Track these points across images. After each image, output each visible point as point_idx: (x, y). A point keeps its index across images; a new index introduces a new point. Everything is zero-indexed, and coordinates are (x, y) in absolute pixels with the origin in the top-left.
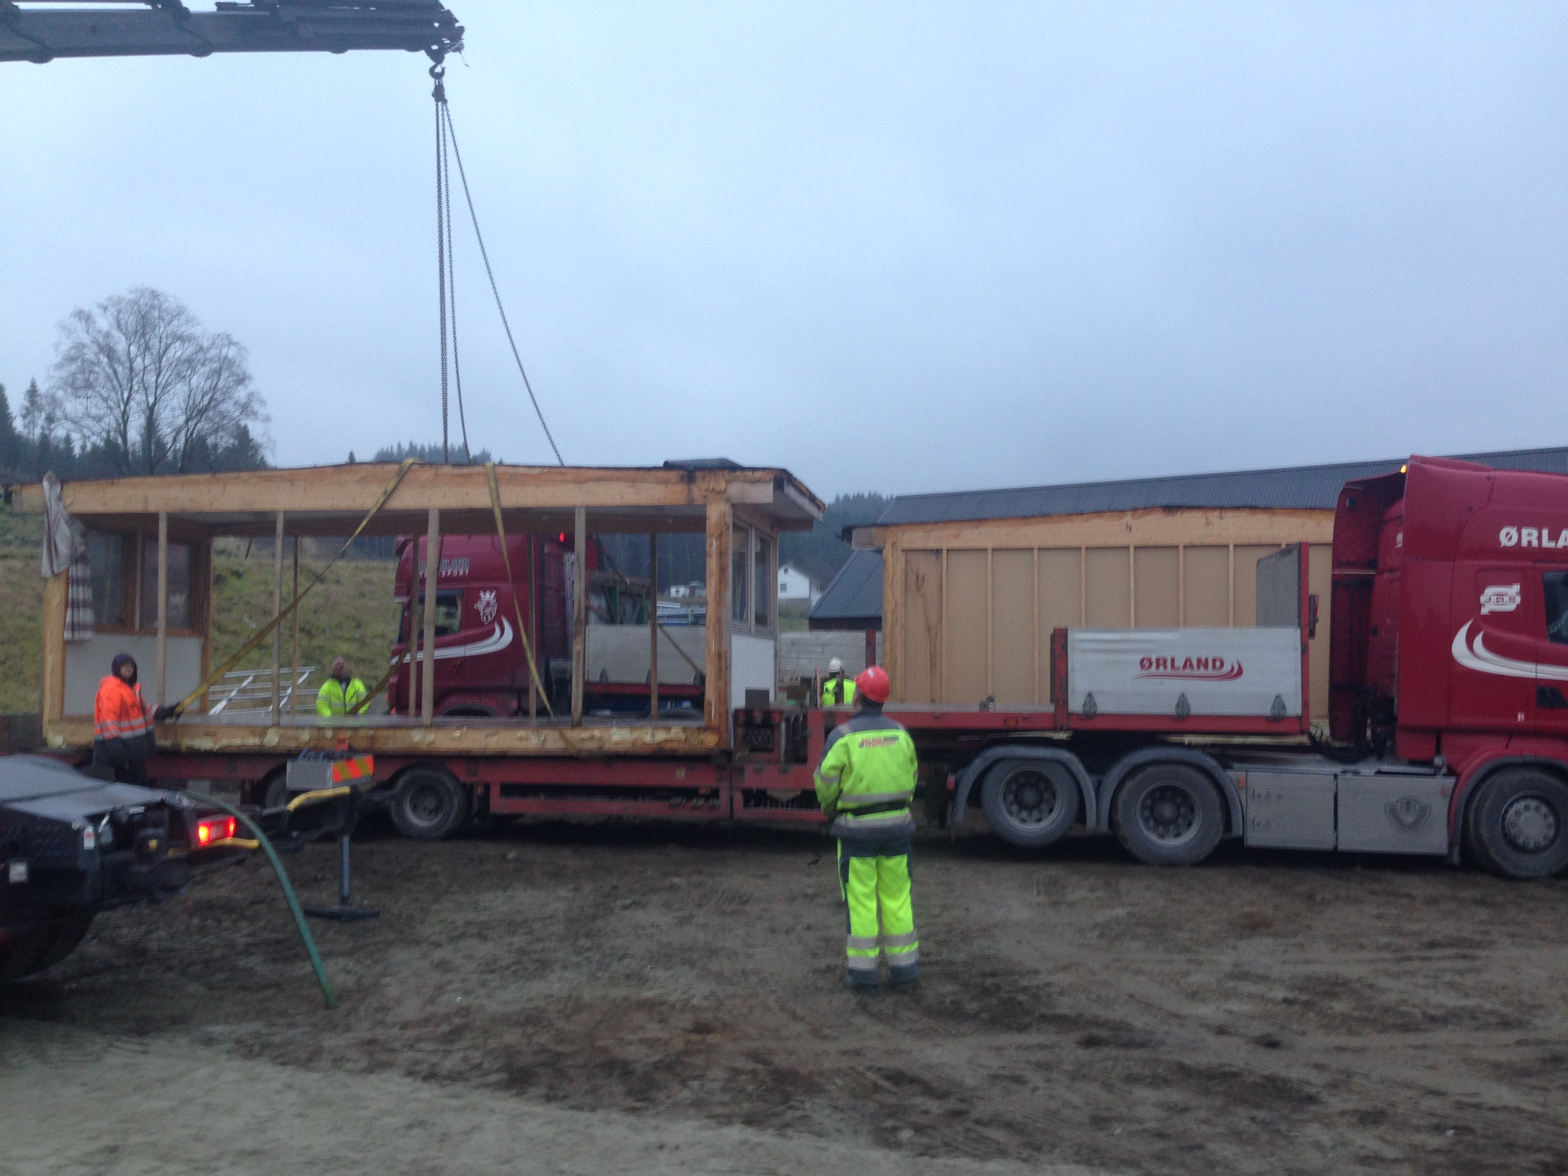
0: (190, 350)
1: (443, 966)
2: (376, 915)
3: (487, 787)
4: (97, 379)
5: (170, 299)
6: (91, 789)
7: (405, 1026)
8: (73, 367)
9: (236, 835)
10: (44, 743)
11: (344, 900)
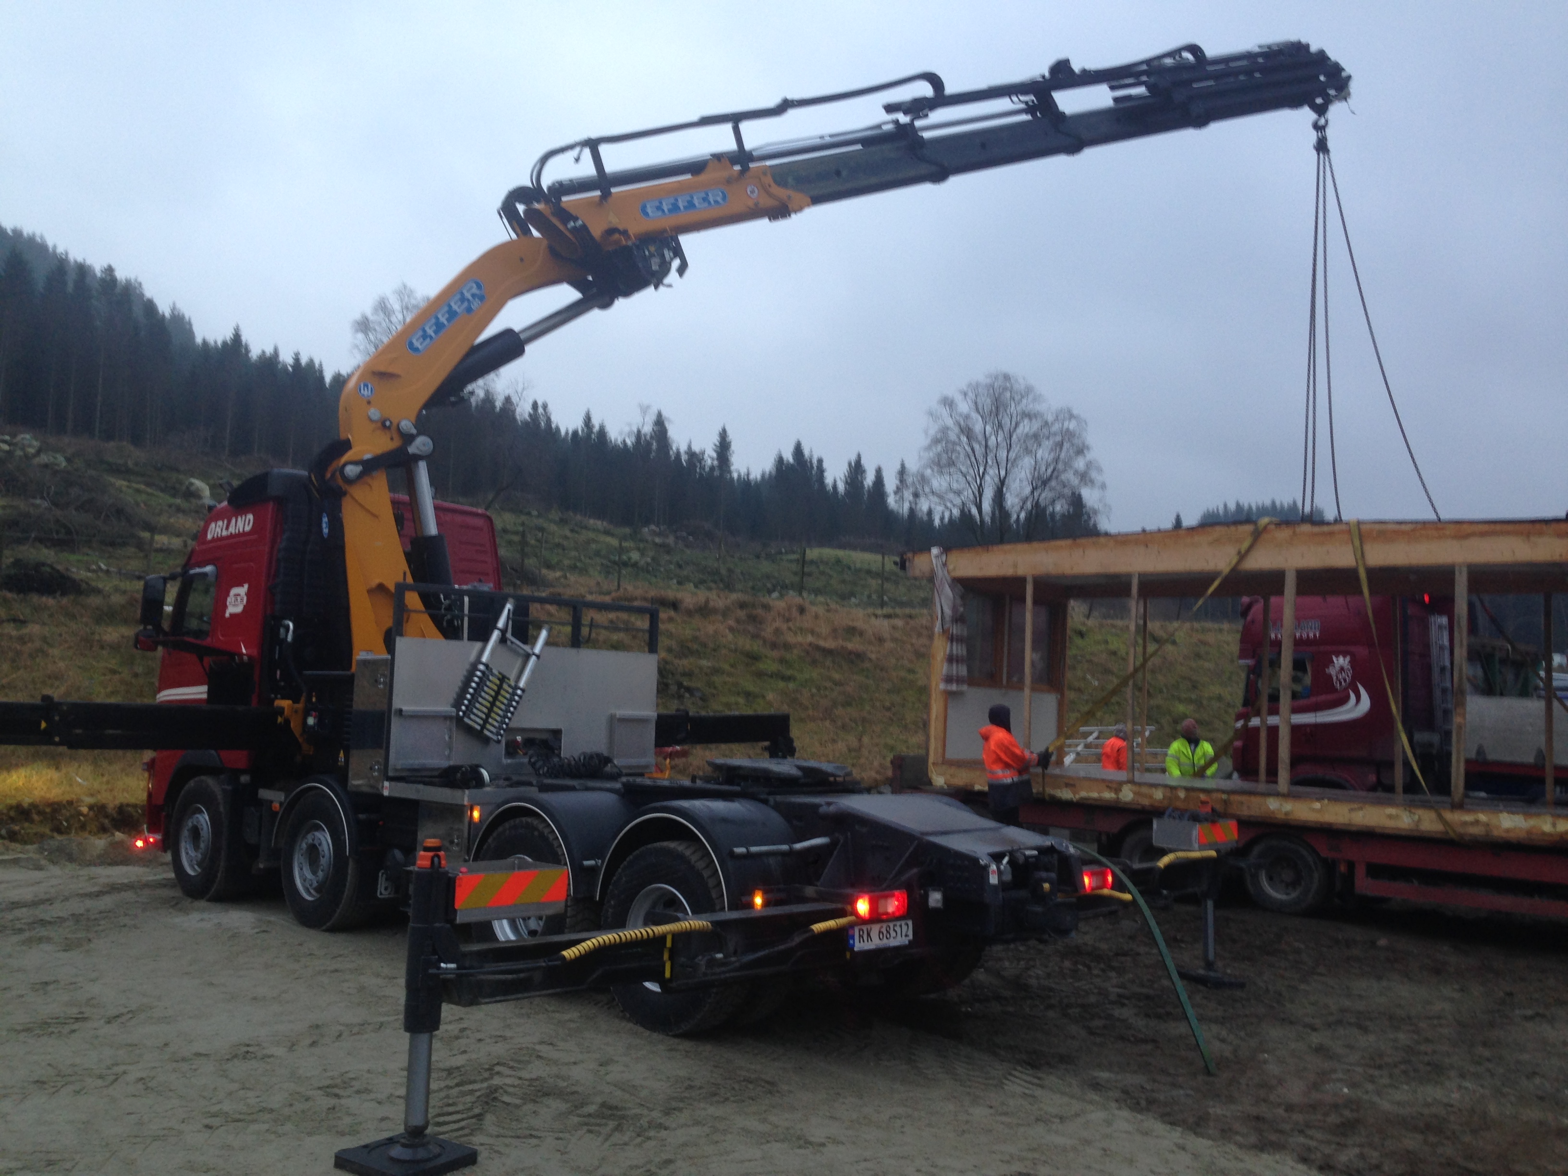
0: (1036, 425)
1: (1320, 1050)
2: (1242, 986)
3: (1351, 865)
4: (958, 458)
5: (1021, 381)
6: (990, 829)
7: (1290, 1108)
8: (939, 448)
9: (1113, 887)
10: (930, 783)
11: (1209, 965)
